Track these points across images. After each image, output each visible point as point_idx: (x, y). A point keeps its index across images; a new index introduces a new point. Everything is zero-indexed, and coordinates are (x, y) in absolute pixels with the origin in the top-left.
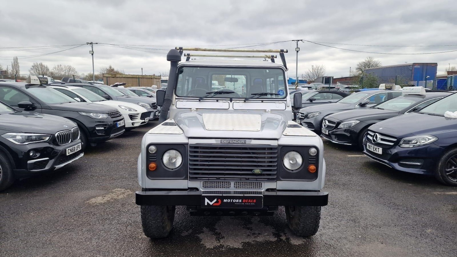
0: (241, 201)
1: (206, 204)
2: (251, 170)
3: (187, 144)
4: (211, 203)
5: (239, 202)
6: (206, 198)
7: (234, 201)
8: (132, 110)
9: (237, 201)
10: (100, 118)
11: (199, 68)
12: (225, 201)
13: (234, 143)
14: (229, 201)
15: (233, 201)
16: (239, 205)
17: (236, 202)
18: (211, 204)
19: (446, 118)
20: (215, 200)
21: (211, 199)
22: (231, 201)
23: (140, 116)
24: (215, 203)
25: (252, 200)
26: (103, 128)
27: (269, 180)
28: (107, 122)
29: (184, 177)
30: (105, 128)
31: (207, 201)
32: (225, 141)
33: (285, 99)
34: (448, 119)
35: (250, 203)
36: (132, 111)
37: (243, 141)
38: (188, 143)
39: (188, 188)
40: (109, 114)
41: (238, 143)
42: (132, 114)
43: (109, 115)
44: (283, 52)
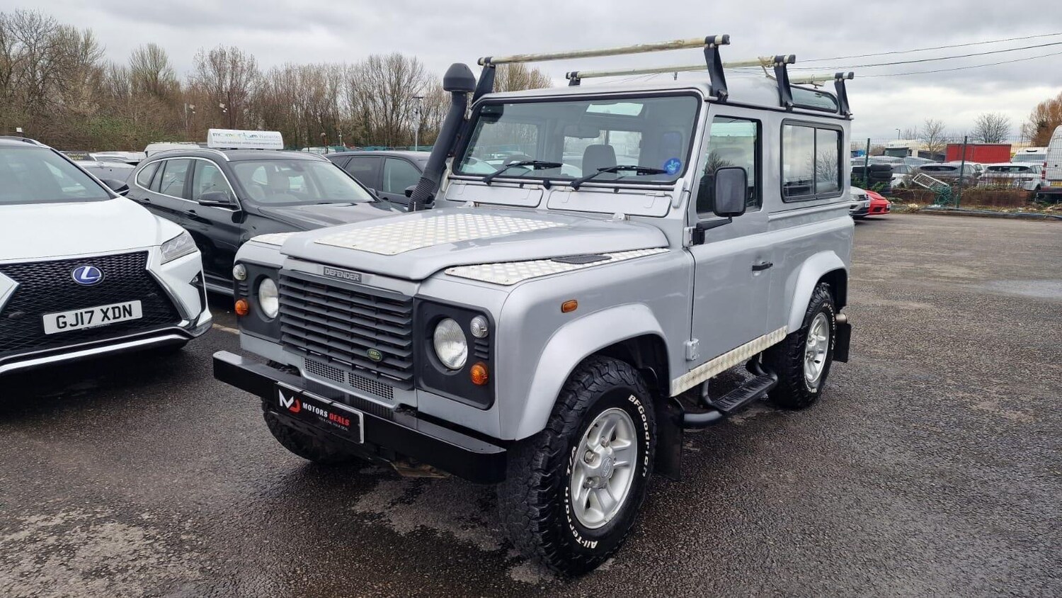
12: (305, 406)
13: (343, 278)
14: (310, 408)
37: (355, 275)
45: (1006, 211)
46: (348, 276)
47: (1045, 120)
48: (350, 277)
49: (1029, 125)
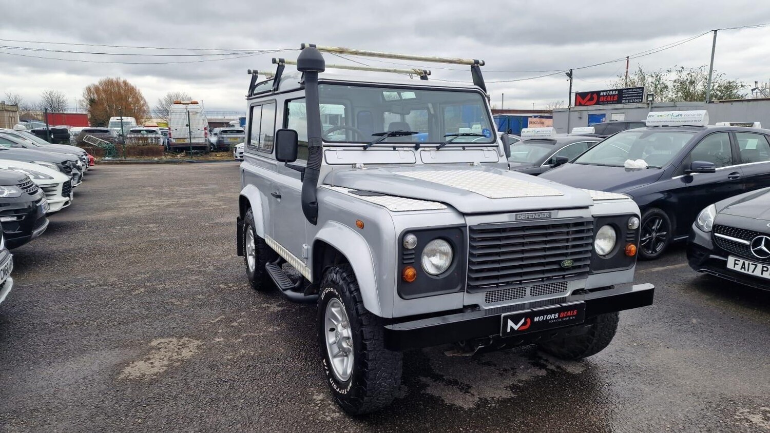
0: (557, 316)
1: (509, 330)
2: (558, 263)
3: (465, 226)
4: (516, 327)
5: (555, 319)
6: (509, 320)
7: (549, 317)
8: (41, 177)
9: (553, 316)
10: (4, 195)
11: (349, 87)
12: (536, 319)
13: (535, 218)
14: (541, 318)
15: (547, 317)
16: (556, 323)
17: (550, 319)
18: (516, 329)
19: (626, 168)
20: (523, 321)
21: (516, 319)
22: (545, 319)
23: (60, 189)
24: (523, 325)
25: (572, 312)
26: (15, 219)
27: (577, 276)
28: (22, 204)
29: (459, 288)
30: (19, 217)
31: (510, 323)
32: (522, 216)
33: (495, 144)
34: (628, 170)
35: (569, 317)
36: (40, 179)
37: (546, 214)
38: (466, 224)
39: (464, 306)
40: (22, 186)
41: (541, 218)
42: (45, 186)
43: (23, 189)
44: (479, 65)
45: (156, 159)
46: (539, 216)
47: (92, 97)
48: (542, 216)
49: (83, 101)
